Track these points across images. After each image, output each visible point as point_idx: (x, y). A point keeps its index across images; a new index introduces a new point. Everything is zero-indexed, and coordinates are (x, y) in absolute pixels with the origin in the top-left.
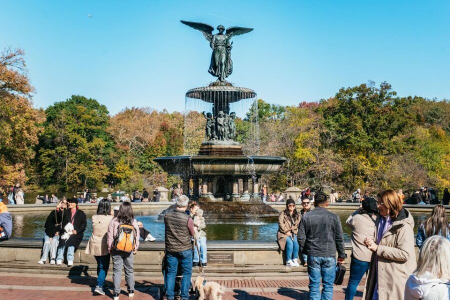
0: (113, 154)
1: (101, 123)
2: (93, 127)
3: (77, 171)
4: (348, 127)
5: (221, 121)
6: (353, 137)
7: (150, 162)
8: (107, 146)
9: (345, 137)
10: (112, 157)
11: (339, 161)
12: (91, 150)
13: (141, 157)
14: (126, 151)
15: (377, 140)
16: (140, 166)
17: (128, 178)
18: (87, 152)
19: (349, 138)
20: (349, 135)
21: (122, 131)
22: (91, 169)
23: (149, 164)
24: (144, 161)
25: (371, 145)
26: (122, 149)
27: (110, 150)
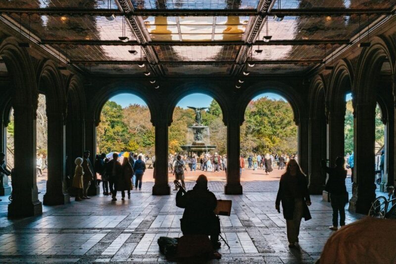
0: (127, 136)
1: (119, 116)
2: (115, 119)
3: (107, 146)
4: (261, 123)
5: (198, 135)
6: (263, 128)
7: (149, 140)
8: (124, 131)
9: (259, 128)
10: (126, 137)
11: (254, 141)
12: (114, 133)
13: (144, 137)
14: (135, 133)
15: (275, 130)
16: (144, 143)
17: (136, 150)
18: (112, 134)
19: (261, 129)
20: (261, 127)
21: (131, 122)
22: (114, 144)
23: (148, 141)
24: (146, 139)
25: (272, 133)
26: (133, 132)
27: (125, 133)
